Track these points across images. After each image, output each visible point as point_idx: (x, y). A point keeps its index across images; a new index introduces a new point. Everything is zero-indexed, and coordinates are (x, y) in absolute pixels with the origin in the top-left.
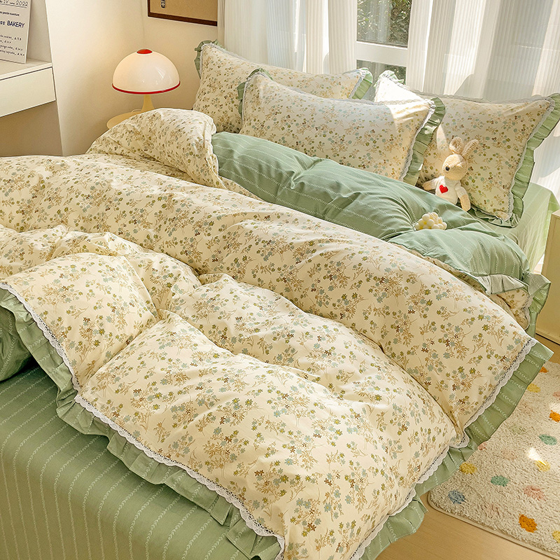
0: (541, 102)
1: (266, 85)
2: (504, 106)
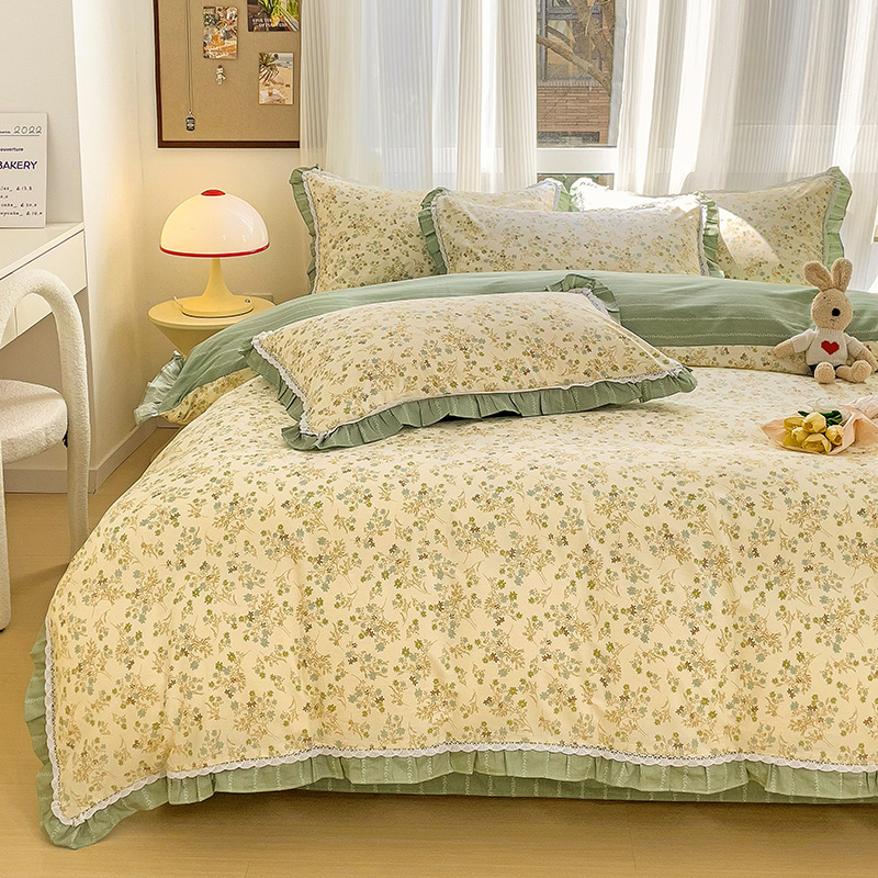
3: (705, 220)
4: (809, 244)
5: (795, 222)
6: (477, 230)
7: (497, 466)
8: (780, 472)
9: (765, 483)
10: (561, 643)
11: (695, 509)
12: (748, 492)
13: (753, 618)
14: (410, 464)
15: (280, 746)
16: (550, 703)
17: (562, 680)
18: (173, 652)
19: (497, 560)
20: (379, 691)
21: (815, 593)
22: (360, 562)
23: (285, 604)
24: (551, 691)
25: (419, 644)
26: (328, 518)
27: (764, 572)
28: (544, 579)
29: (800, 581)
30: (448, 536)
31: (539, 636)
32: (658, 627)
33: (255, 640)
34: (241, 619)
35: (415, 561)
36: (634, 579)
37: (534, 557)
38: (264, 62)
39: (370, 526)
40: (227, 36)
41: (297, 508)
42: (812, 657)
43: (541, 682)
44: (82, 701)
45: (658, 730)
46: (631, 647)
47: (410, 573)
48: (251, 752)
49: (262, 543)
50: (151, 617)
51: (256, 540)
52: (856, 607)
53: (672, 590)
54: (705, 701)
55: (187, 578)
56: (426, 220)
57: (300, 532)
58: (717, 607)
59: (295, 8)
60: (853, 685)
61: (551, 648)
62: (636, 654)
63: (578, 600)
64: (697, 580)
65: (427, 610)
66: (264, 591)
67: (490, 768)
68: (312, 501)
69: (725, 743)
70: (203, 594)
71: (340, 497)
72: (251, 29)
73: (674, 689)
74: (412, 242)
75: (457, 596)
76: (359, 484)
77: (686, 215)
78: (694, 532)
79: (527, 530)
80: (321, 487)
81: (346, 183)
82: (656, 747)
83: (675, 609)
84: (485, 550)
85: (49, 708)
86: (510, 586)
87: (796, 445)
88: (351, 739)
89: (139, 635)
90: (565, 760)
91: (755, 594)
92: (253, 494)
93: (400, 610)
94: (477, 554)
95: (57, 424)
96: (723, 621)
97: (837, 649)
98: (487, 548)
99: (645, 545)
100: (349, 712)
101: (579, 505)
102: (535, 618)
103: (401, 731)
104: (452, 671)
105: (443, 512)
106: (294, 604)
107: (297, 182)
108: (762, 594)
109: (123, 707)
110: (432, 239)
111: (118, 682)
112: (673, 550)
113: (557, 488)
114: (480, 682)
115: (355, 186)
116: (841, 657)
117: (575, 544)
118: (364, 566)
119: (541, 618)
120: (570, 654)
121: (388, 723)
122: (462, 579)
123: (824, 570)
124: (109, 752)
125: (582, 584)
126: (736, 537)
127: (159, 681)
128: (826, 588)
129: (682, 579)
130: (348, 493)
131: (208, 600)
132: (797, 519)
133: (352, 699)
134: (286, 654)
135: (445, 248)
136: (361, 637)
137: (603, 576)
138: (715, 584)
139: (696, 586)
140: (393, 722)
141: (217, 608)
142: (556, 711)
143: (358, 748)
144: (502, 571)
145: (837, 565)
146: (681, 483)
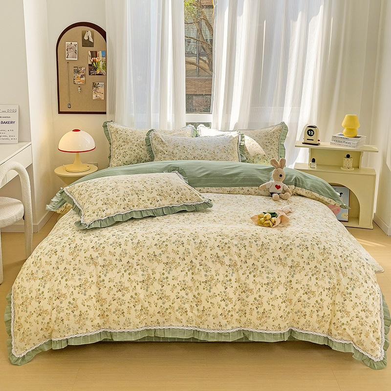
0: (280, 126)
1: (162, 136)
2: (266, 129)
3: (240, 140)
4: (273, 148)
5: (269, 141)
6: (164, 144)
7: (163, 233)
8: (255, 235)
9: (250, 238)
10: (183, 293)
11: (227, 248)
12: (244, 242)
13: (245, 284)
14: (135, 233)
15: (90, 329)
16: (179, 313)
17: (183, 305)
18: (54, 298)
19: (162, 266)
20: (123, 310)
21: (265, 275)
22: (117, 267)
23: (92, 281)
24: (180, 309)
25: (136, 294)
26: (107, 252)
27: (249, 268)
28: (177, 272)
29: (260, 271)
30: (146, 258)
31: (175, 291)
32: (214, 287)
33: (82, 294)
34: (77, 287)
35: (135, 266)
36: (207, 272)
37: (174, 265)
38: (94, 85)
39: (121, 255)
40: (82, 77)
41: (97, 248)
42: (263, 296)
43: (176, 306)
44: (24, 315)
45: (214, 321)
46: (206, 294)
47: (133, 270)
48: (80, 331)
49: (85, 261)
50: (47, 286)
51: (82, 260)
52: (278, 280)
53: (219, 275)
54: (229, 311)
55: (59, 273)
56: (148, 140)
57: (97, 257)
58: (233, 280)
59: (105, 67)
60: (276, 305)
61: (179, 295)
62: (207, 297)
63: (188, 279)
64: (227, 272)
65: (139, 283)
66: (85, 277)
67: (159, 334)
68: (102, 246)
69: (236, 324)
70: (65, 278)
71: (111, 245)
72: (90, 74)
73: (219, 308)
74: (143, 147)
75: (149, 278)
76: (117, 240)
77: (234, 138)
78: (226, 256)
79: (172, 255)
80: (105, 241)
81: (121, 127)
82: (213, 327)
83: (220, 281)
84: (158, 263)
85: (13, 317)
86: (166, 275)
87: (261, 224)
88: (114, 326)
89: (43, 292)
90: (183, 331)
91: (246, 276)
92: (82, 244)
93: (130, 283)
94: (156, 264)
95: (20, 213)
96: (235, 285)
97: (271, 294)
98: (159, 262)
99: (210, 260)
100: (113, 317)
101: (189, 247)
102: (174, 285)
103: (130, 323)
104: (147, 302)
105: (145, 250)
106: (95, 281)
107: (105, 126)
108: (248, 276)
109: (37, 317)
110: (149, 147)
111: (36, 308)
112: (219, 262)
113: (182, 241)
114: (156, 306)
115: (124, 128)
116: (273, 296)
117: (188, 260)
118: (118, 268)
119: (176, 285)
120: (186, 296)
121: (126, 320)
122: (150, 272)
123: (268, 267)
124: (32, 332)
125: (189, 273)
126: (240, 257)
127: (49, 308)
128: (268, 274)
129: (222, 271)
130: (114, 243)
131: (66, 280)
132: (259, 251)
133: (114, 313)
134: (92, 298)
135: (154, 150)
136: (117, 292)
137: (196, 271)
138: (233, 272)
139: (226, 274)
140: (127, 320)
141: (69, 283)
142: (181, 315)
143: (116, 329)
144: (164, 270)
145: (272, 266)
146: (223, 239)
